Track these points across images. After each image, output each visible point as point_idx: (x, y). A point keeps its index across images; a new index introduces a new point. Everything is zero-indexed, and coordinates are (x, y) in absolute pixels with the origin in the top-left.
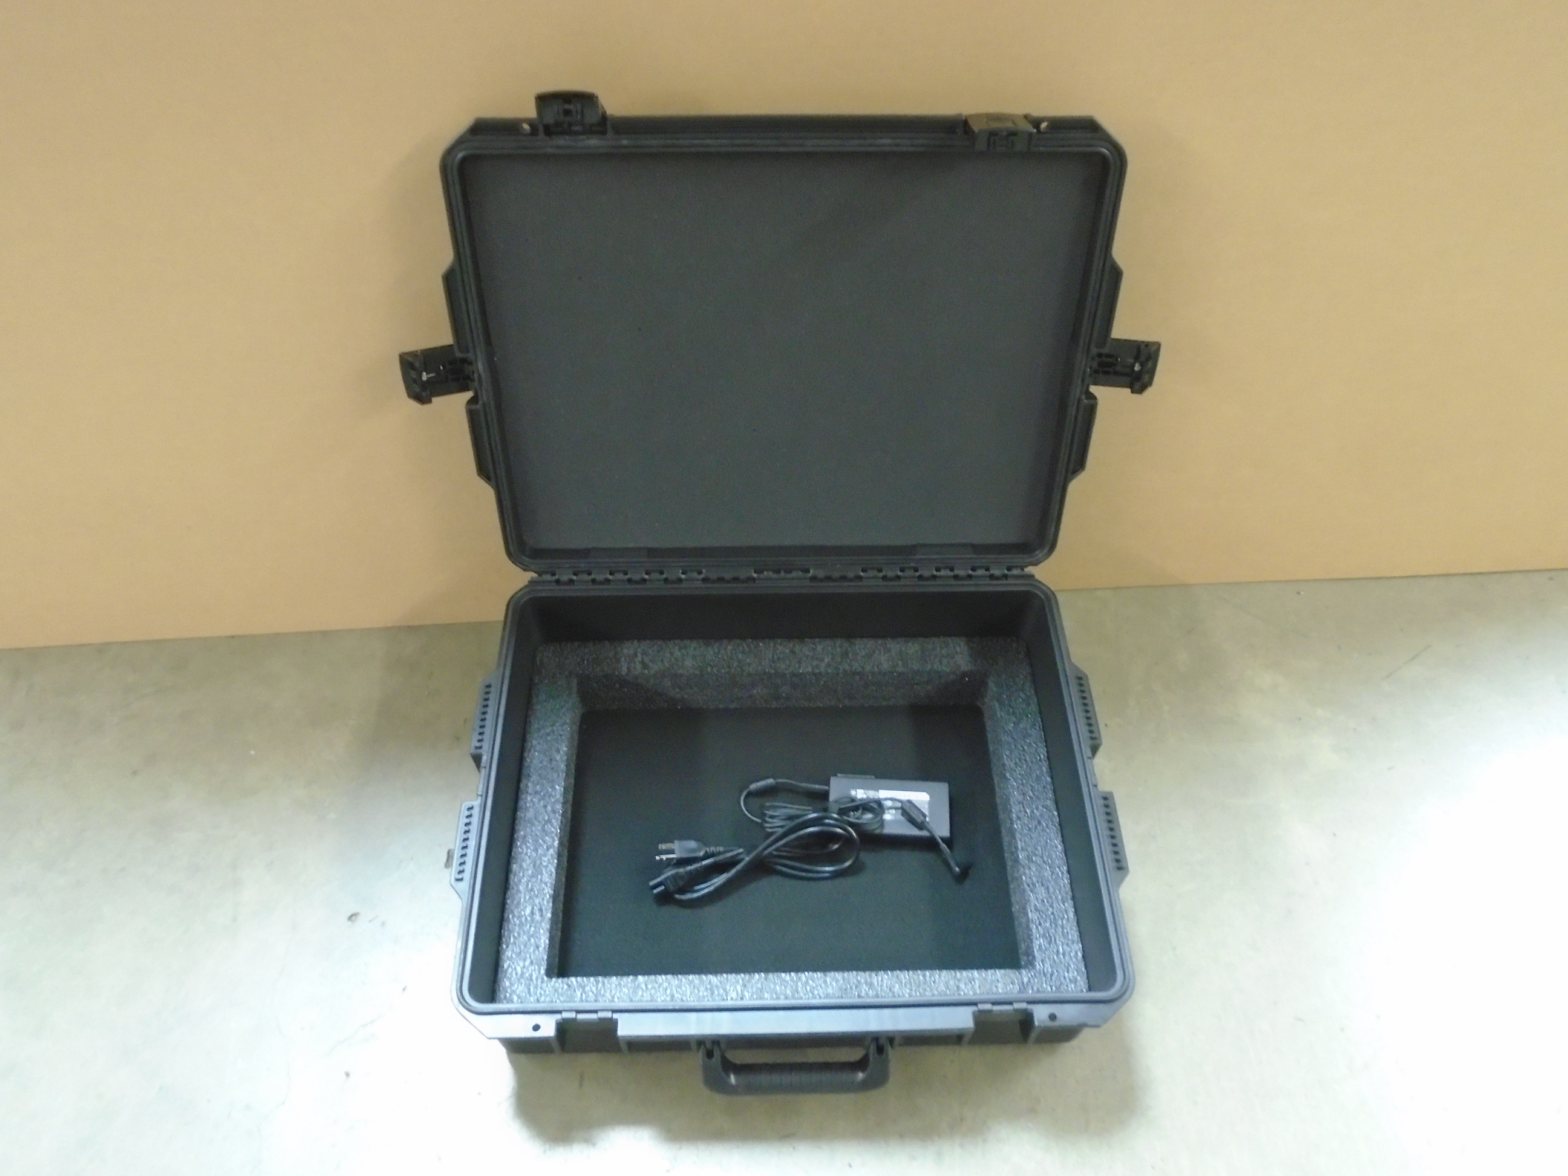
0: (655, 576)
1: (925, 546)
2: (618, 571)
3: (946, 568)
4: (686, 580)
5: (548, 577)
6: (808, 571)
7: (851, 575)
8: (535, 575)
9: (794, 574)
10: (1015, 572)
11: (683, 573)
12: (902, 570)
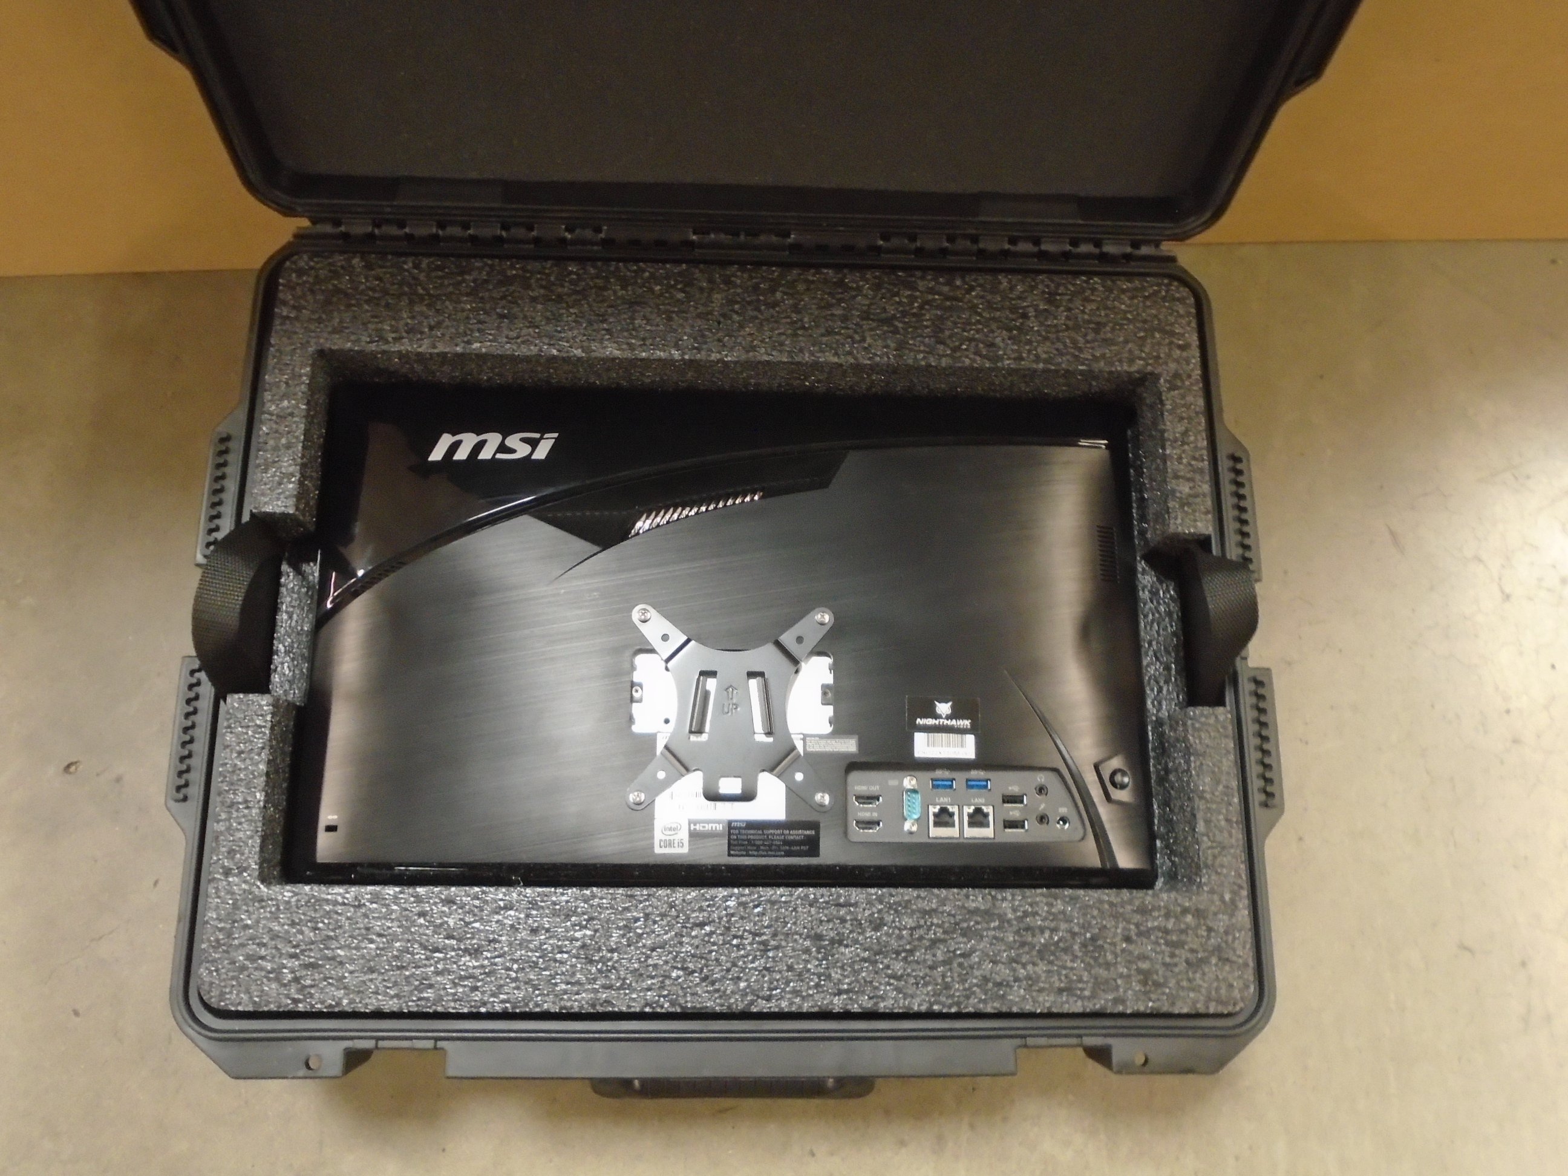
0: (520, 233)
1: (994, 197)
2: (452, 223)
3: (1026, 239)
4: (573, 242)
5: (328, 229)
6: (788, 236)
7: (862, 243)
8: (305, 223)
9: (763, 238)
10: (1145, 250)
11: (567, 230)
12: (951, 239)
